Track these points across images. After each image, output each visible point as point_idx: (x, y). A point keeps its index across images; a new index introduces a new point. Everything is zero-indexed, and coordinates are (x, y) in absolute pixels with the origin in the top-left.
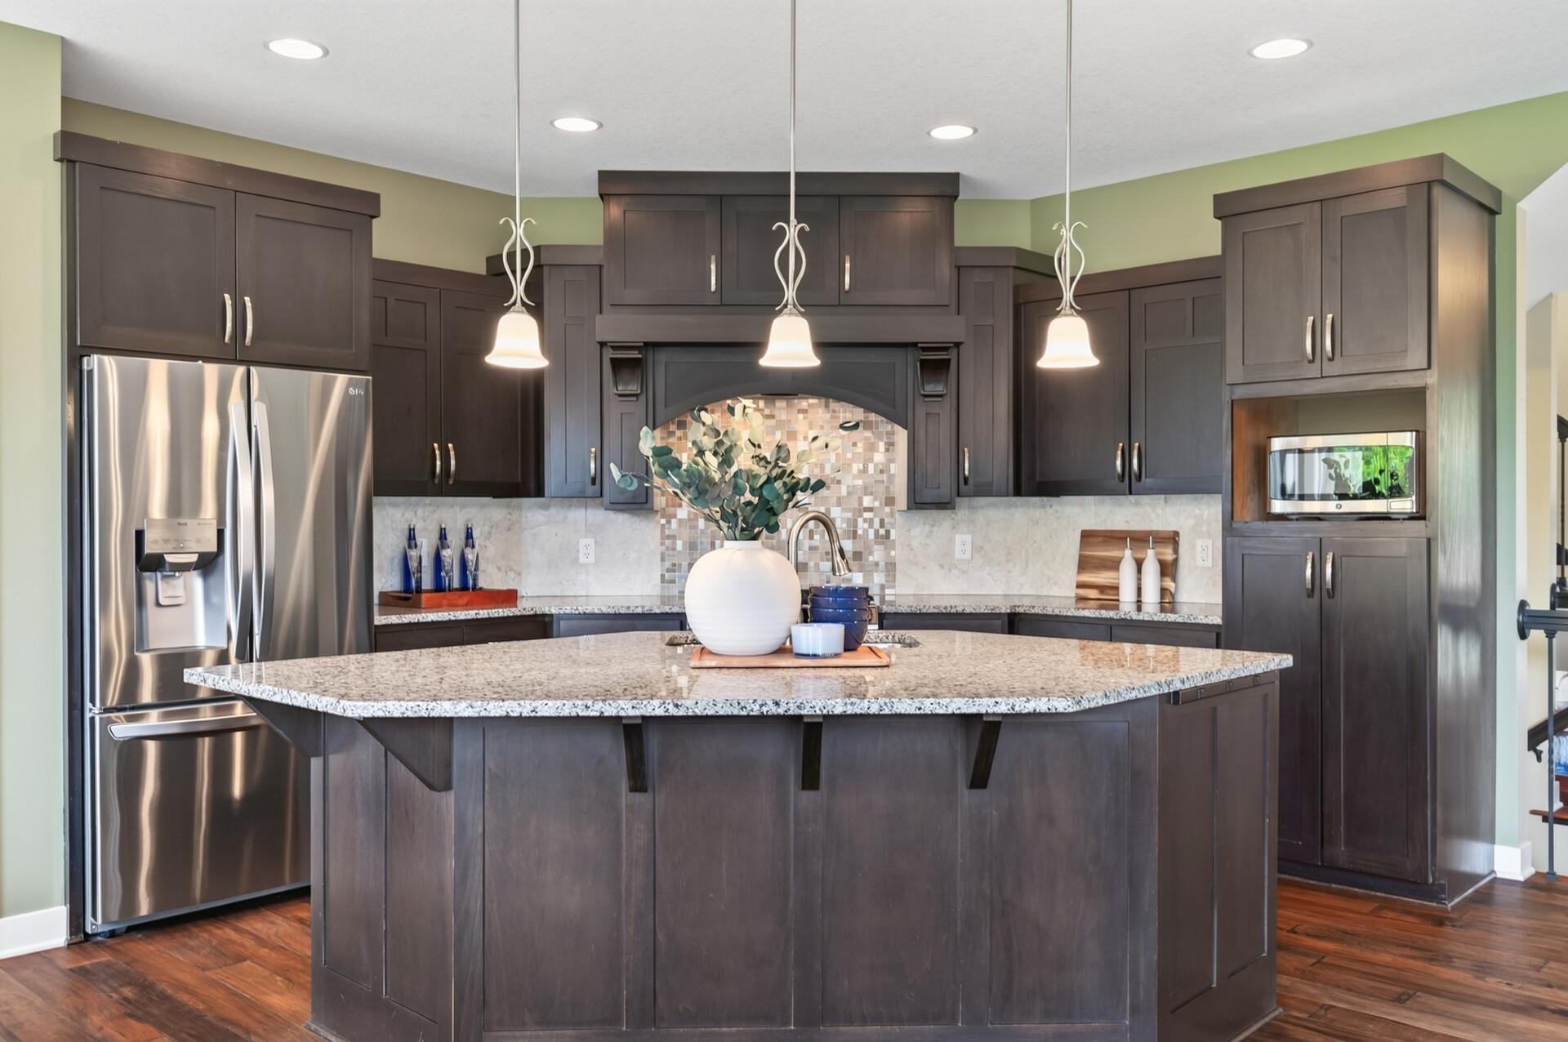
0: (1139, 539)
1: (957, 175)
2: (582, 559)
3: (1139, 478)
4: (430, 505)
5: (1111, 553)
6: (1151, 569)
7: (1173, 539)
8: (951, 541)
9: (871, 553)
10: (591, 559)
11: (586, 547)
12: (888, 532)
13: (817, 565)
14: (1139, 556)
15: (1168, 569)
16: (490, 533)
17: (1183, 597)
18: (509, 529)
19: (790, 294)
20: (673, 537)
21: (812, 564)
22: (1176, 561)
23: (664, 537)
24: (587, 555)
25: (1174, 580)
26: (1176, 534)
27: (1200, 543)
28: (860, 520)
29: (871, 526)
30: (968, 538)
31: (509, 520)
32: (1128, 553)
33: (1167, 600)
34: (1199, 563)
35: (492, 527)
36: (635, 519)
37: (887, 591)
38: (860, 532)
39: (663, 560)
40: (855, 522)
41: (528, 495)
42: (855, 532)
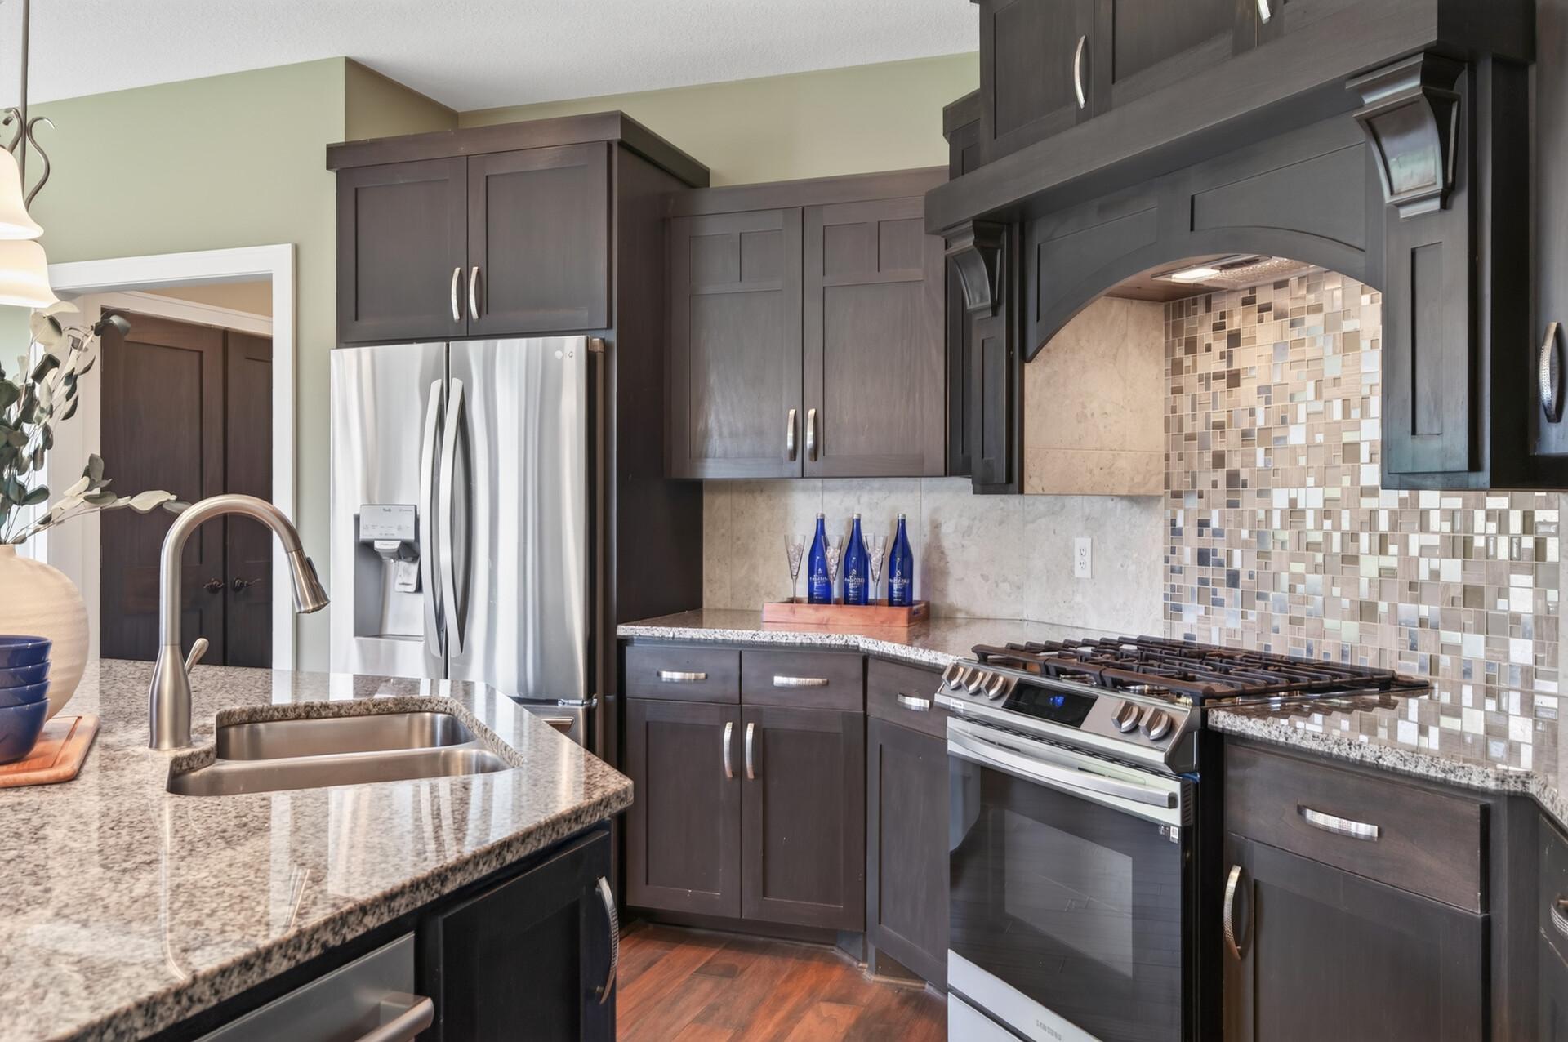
2: (1078, 573)
4: (880, 489)
9: (1502, 593)
10: (1087, 574)
11: (1082, 552)
12: (1540, 545)
13: (1394, 608)
16: (970, 527)
18: (1001, 523)
21: (1383, 607)
24: (1082, 564)
28: (1480, 515)
29: (1502, 529)
31: (1002, 509)
35: (974, 519)
36: (1135, 510)
37: (1540, 685)
38: (1479, 542)
40: (1468, 518)
42: (1468, 542)
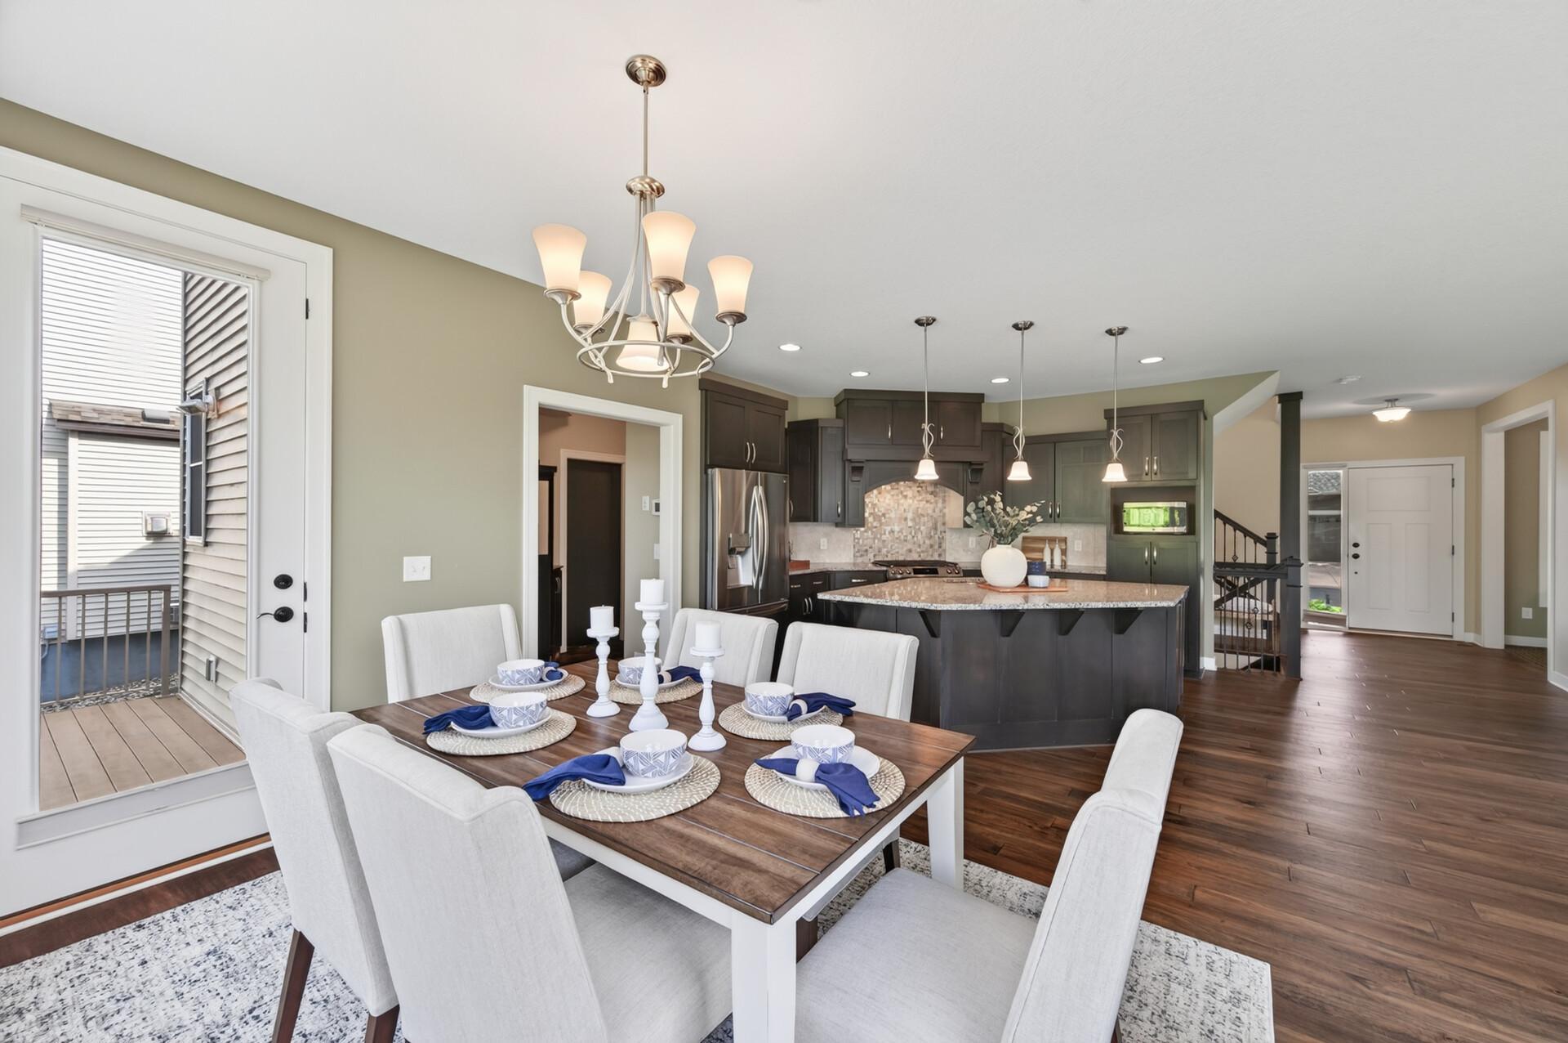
0: (1052, 540)
1: (983, 394)
2: (822, 548)
3: (1059, 516)
5: (1041, 546)
6: (1057, 552)
7: (1065, 540)
8: (968, 539)
10: (826, 548)
11: (824, 542)
14: (1052, 547)
15: (1064, 552)
17: (1069, 563)
19: (1020, 453)
20: (858, 539)
22: (1066, 549)
23: (855, 539)
24: (824, 546)
25: (1066, 556)
26: (1066, 538)
27: (1076, 542)
30: (974, 539)
32: (1047, 545)
33: (1064, 564)
34: (1076, 549)
36: (844, 532)
39: (854, 547)
41: (810, 521)
